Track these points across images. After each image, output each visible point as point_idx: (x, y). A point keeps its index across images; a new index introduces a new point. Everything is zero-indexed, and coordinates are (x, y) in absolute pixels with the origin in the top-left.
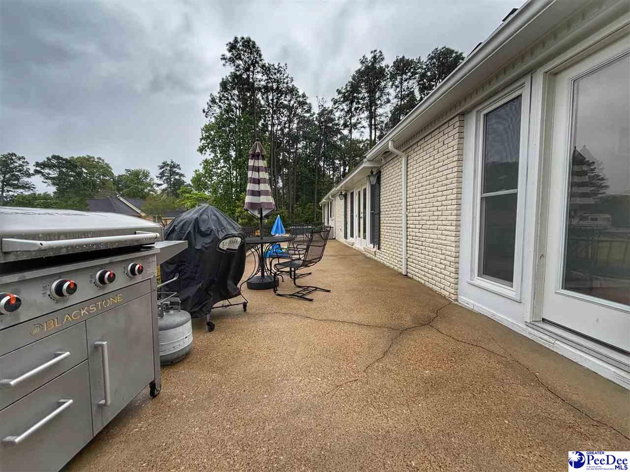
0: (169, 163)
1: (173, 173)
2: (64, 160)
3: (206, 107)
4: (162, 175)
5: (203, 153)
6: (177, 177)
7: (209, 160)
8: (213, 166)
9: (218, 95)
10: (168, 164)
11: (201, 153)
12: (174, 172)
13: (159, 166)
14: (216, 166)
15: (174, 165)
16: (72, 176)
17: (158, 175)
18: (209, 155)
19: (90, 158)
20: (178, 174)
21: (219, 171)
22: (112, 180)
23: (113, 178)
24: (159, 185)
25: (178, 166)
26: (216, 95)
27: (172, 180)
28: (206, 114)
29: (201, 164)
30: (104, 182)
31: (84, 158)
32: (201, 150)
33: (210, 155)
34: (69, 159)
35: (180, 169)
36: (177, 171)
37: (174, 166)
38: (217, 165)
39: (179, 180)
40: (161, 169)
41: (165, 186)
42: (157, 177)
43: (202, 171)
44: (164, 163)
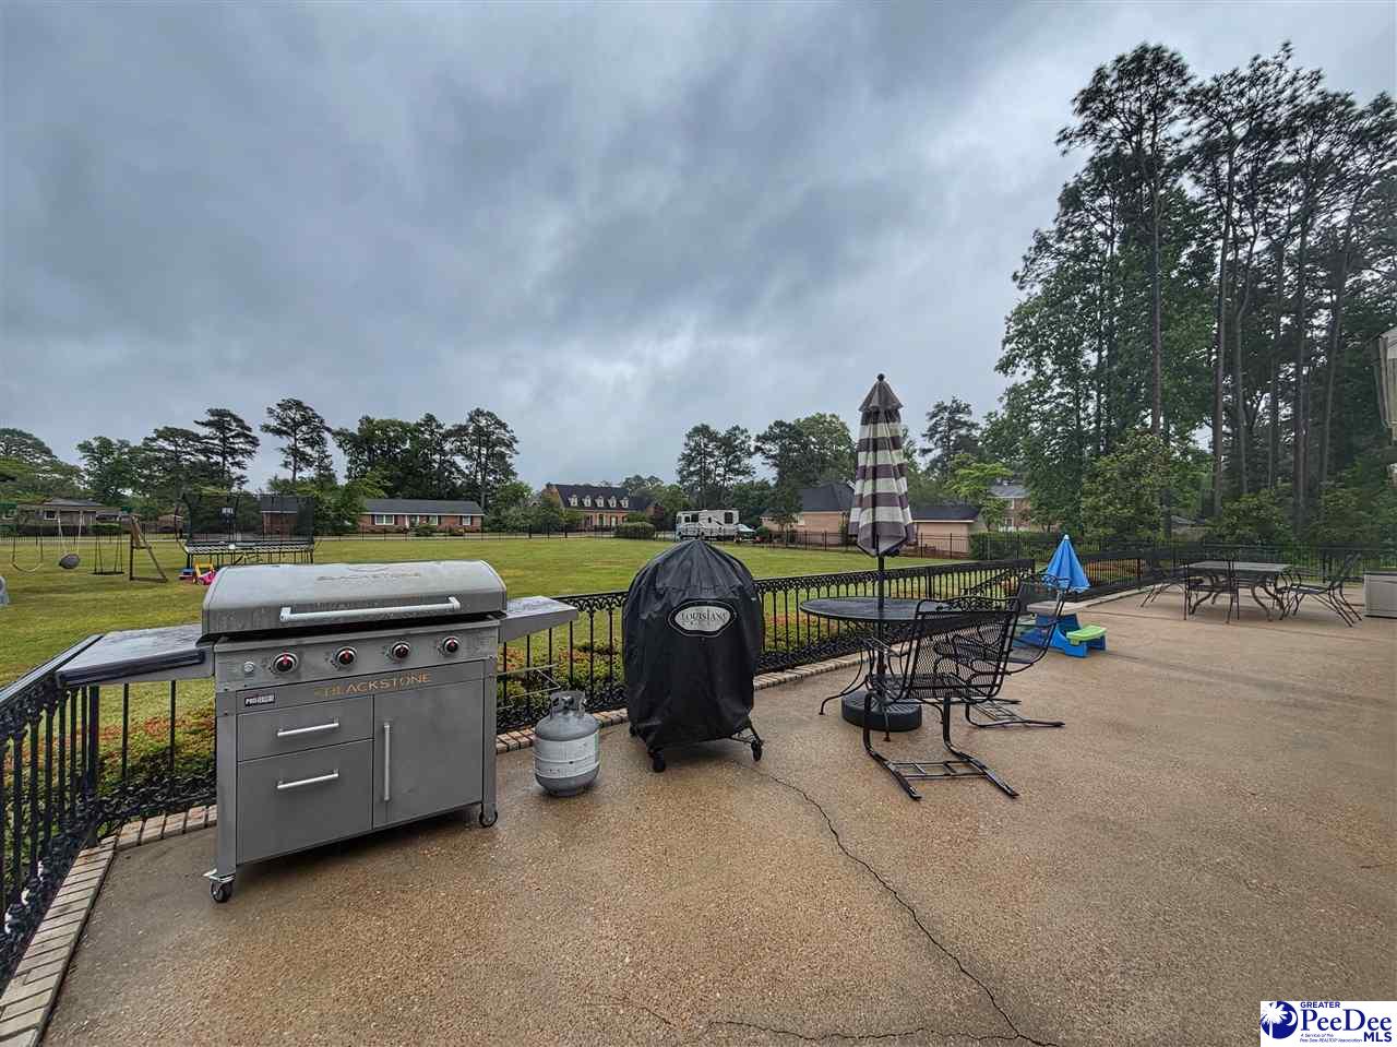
0: (948, 403)
1: (954, 424)
2: (787, 426)
3: (1020, 267)
4: (933, 431)
5: (1009, 371)
6: (963, 432)
7: (1022, 385)
8: (1031, 399)
9: (1054, 227)
10: (945, 408)
11: (1005, 372)
12: (959, 422)
13: (928, 414)
14: (1038, 397)
15: (958, 406)
16: (795, 450)
17: (924, 433)
18: (1023, 374)
19: (821, 416)
20: (965, 423)
21: (1047, 407)
22: (848, 450)
23: (849, 447)
24: (925, 452)
25: (966, 409)
26: (1049, 226)
27: (953, 438)
28: (1021, 282)
29: (1001, 399)
30: (838, 456)
31: (813, 419)
32: (1005, 366)
33: (1025, 373)
34: (793, 423)
35: (970, 413)
36: (964, 417)
37: (958, 410)
38: (1041, 394)
39: (967, 436)
40: (931, 418)
41: (938, 452)
42: (924, 436)
43: (1003, 413)
44: (937, 406)
